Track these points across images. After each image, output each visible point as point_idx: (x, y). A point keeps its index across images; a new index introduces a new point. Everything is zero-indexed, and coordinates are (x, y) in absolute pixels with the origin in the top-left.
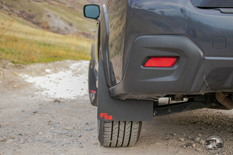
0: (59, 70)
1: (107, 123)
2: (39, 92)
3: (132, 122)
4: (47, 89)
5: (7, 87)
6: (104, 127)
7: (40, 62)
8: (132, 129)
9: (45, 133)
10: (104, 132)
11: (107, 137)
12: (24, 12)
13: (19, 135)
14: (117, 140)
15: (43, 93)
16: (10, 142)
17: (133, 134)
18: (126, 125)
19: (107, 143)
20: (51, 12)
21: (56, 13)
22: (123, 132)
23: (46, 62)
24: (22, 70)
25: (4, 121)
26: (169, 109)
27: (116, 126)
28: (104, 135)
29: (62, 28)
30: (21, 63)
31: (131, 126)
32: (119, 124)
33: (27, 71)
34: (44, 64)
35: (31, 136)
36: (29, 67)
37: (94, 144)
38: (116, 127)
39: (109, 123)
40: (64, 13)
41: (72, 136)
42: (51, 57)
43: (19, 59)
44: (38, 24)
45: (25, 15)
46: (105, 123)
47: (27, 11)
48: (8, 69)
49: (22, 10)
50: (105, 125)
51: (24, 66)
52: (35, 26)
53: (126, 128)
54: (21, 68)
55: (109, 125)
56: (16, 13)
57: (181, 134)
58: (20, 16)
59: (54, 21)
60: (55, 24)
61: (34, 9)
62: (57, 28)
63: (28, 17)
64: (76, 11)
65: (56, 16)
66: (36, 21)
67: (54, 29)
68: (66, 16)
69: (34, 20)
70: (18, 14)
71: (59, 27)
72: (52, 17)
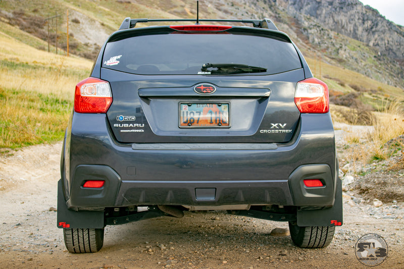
2: (34, 196)
3: (88, 230)
4: (48, 190)
6: (65, 234)
8: (90, 235)
11: (71, 243)
12: (21, 14)
14: (79, 246)
15: (39, 197)
18: (84, 232)
19: (71, 248)
20: (80, 13)
21: (92, 15)
22: (82, 239)
24: (10, 158)
27: (75, 233)
28: (67, 241)
30: (8, 147)
32: (78, 232)
33: (19, 159)
34: (47, 146)
36: (22, 153)
39: (70, 231)
40: (109, 14)
43: (5, 140)
44: (52, 39)
45: (24, 19)
47: (28, 12)
49: (18, 10)
51: (14, 152)
52: (46, 44)
53: (84, 235)
54: (8, 156)
56: (6, 17)
58: (13, 22)
59: (88, 33)
60: (89, 39)
61: (45, 7)
62: (94, 47)
63: (31, 24)
64: (135, 10)
65: (92, 20)
66: (47, 33)
67: (87, 50)
68: (114, 21)
69: (44, 30)
70: (9, 19)
71: (98, 44)
72: (83, 24)
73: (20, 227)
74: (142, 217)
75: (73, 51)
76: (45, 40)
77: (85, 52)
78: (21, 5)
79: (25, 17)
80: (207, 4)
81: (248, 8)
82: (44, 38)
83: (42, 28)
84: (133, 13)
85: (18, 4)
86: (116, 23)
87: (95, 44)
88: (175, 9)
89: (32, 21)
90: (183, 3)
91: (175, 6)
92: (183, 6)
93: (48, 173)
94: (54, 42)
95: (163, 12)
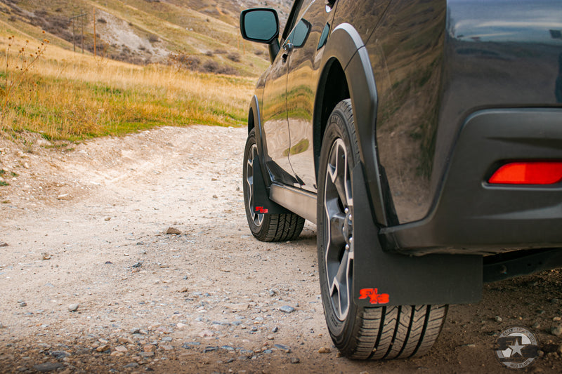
0: (152, 151)
1: (370, 310)
2: (119, 208)
3: (429, 306)
5: (45, 199)
6: (362, 318)
7: (106, 134)
8: (429, 320)
9: (190, 325)
10: (361, 330)
11: (368, 340)
12: (44, 13)
13: (135, 333)
14: (388, 347)
15: (127, 210)
16: (122, 354)
17: (428, 332)
18: (416, 312)
19: (363, 354)
20: (106, 13)
21: (119, 15)
22: (407, 329)
23: (121, 133)
25: (78, 294)
26: (504, 266)
28: (360, 335)
29: (134, 48)
30: (65, 139)
31: (427, 315)
32: (399, 312)
34: (116, 139)
35: (161, 333)
37: (321, 352)
38: (393, 317)
39: (376, 310)
40: (137, 14)
41: (256, 330)
42: (128, 121)
43: (61, 130)
44: (78, 41)
45: (47, 20)
46: (366, 310)
47: (51, 11)
48: (38, 154)
49: (40, 9)
50: (365, 314)
51: (75, 146)
52: (71, 45)
53: (415, 319)
54: (67, 151)
55: (376, 313)
56: (27, 17)
57: (511, 318)
58: (35, 22)
59: (115, 33)
60: (116, 40)
61: (68, 6)
62: (122, 48)
63: (55, 24)
64: (164, 9)
65: (120, 20)
66: (72, 34)
67: (114, 51)
68: (142, 20)
69: (68, 31)
70: (31, 18)
71: (126, 45)
72: (109, 23)
73: (143, 271)
74: (540, 263)
75: (100, 53)
76: (69, 41)
77: (113, 54)
78: (43, 4)
79: (47, 17)
80: (239, 3)
81: (283, 8)
82: (68, 38)
83: (66, 29)
84: (162, 12)
85: (40, 3)
86: (145, 23)
87: (123, 46)
88: (206, 9)
89: (56, 21)
90: (215, 3)
91: (206, 6)
92: (213, 6)
93: (126, 175)
94: (80, 43)
95: (194, 11)
